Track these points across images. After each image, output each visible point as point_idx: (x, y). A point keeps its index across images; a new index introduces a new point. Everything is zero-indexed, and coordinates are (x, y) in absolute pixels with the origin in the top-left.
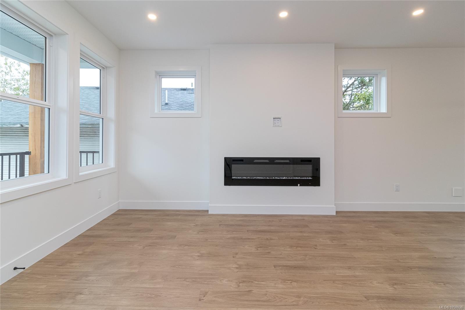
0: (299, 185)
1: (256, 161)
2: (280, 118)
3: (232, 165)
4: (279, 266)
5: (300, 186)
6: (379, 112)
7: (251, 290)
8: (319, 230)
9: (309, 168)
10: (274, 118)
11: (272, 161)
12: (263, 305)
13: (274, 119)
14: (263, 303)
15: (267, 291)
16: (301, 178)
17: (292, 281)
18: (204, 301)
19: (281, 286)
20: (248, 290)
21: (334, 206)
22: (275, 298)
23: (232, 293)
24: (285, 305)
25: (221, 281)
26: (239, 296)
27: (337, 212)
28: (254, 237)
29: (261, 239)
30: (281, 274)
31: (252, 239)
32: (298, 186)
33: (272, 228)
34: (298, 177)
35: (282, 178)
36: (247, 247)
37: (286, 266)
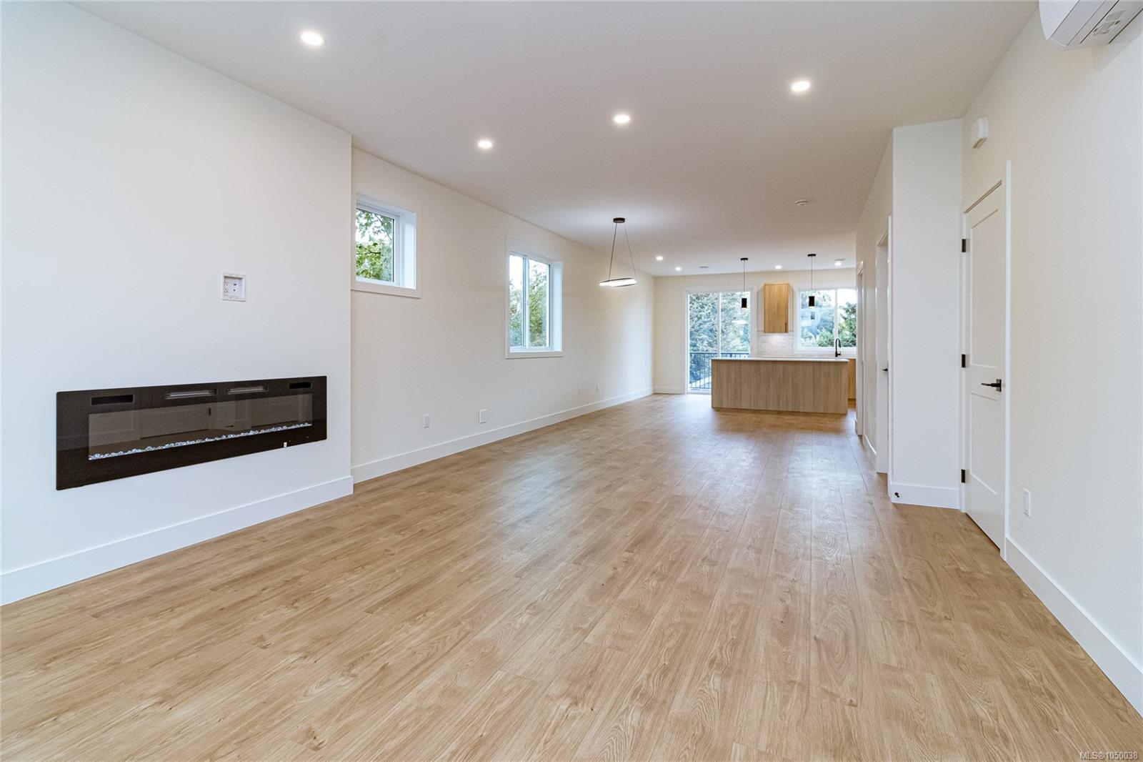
0: (285, 444)
1: (174, 395)
2: (240, 279)
3: (90, 415)
4: (377, 606)
5: (288, 446)
6: (401, 286)
7: (383, 665)
8: (360, 526)
9: (302, 401)
10: (225, 277)
11: (218, 392)
12: (431, 666)
13: (228, 280)
14: (427, 665)
15: (410, 648)
16: (289, 428)
17: (424, 612)
18: (326, 742)
19: (417, 628)
20: (379, 668)
21: (350, 476)
22: (433, 647)
23: (360, 692)
24: (456, 644)
25: (307, 694)
26: (378, 686)
27: (356, 486)
28: (254, 593)
29: (272, 588)
30: (393, 615)
31: (251, 598)
32: (283, 447)
33: (265, 559)
34: (281, 424)
35: (246, 434)
36: (264, 615)
37: (388, 600)
